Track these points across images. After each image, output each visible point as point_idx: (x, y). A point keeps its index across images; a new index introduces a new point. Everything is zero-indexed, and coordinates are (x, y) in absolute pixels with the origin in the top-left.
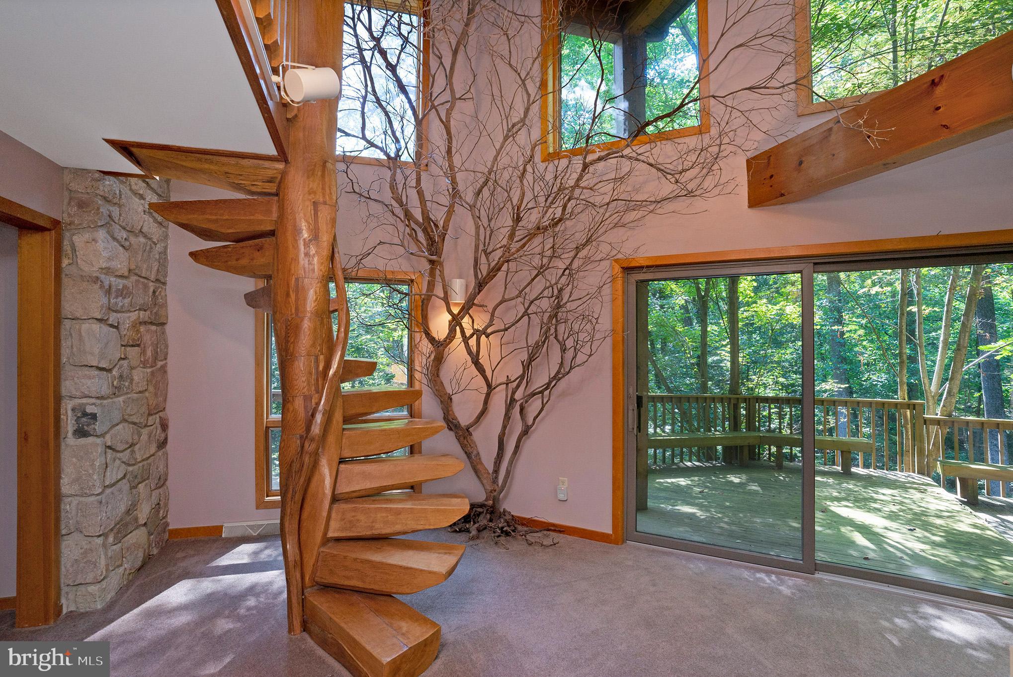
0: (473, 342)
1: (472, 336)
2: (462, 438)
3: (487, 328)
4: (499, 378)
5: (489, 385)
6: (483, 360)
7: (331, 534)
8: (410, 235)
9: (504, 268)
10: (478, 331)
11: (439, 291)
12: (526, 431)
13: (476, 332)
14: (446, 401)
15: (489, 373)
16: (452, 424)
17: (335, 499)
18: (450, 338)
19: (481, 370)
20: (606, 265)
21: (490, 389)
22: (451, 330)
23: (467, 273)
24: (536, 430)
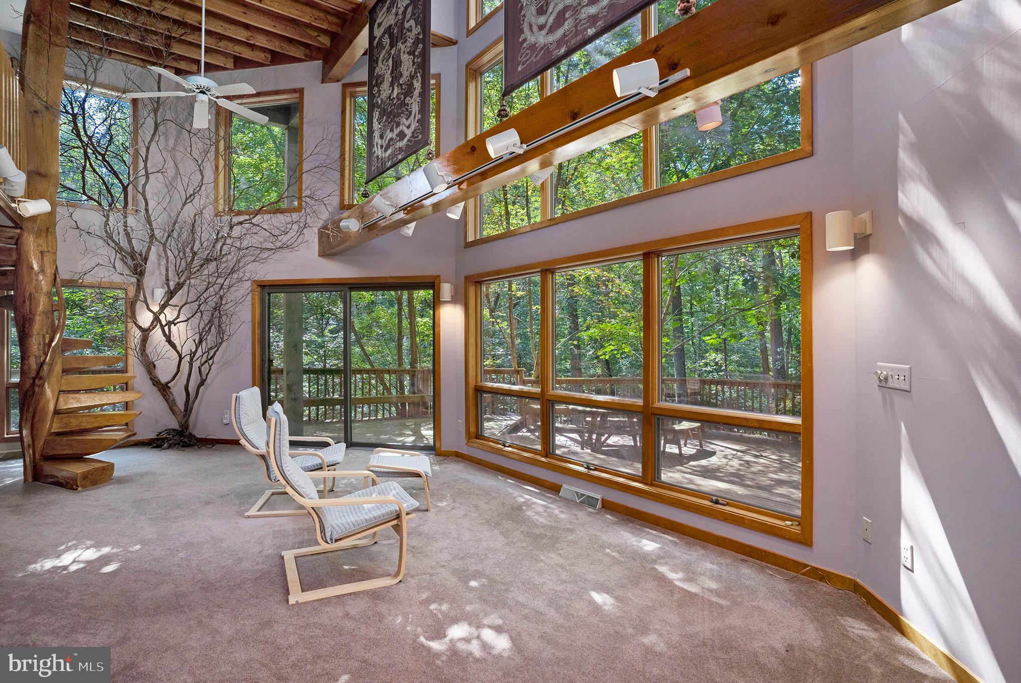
0: (166, 328)
1: (166, 325)
2: (162, 391)
3: (175, 320)
4: (185, 351)
5: (180, 356)
6: (175, 340)
7: (53, 431)
9: (187, 284)
10: (169, 322)
11: (141, 297)
12: (202, 383)
13: (169, 323)
14: (150, 367)
15: (179, 349)
16: (156, 382)
17: (56, 412)
18: (152, 327)
19: (173, 346)
20: (248, 284)
21: (181, 358)
22: (153, 322)
23: (162, 287)
24: (208, 381)
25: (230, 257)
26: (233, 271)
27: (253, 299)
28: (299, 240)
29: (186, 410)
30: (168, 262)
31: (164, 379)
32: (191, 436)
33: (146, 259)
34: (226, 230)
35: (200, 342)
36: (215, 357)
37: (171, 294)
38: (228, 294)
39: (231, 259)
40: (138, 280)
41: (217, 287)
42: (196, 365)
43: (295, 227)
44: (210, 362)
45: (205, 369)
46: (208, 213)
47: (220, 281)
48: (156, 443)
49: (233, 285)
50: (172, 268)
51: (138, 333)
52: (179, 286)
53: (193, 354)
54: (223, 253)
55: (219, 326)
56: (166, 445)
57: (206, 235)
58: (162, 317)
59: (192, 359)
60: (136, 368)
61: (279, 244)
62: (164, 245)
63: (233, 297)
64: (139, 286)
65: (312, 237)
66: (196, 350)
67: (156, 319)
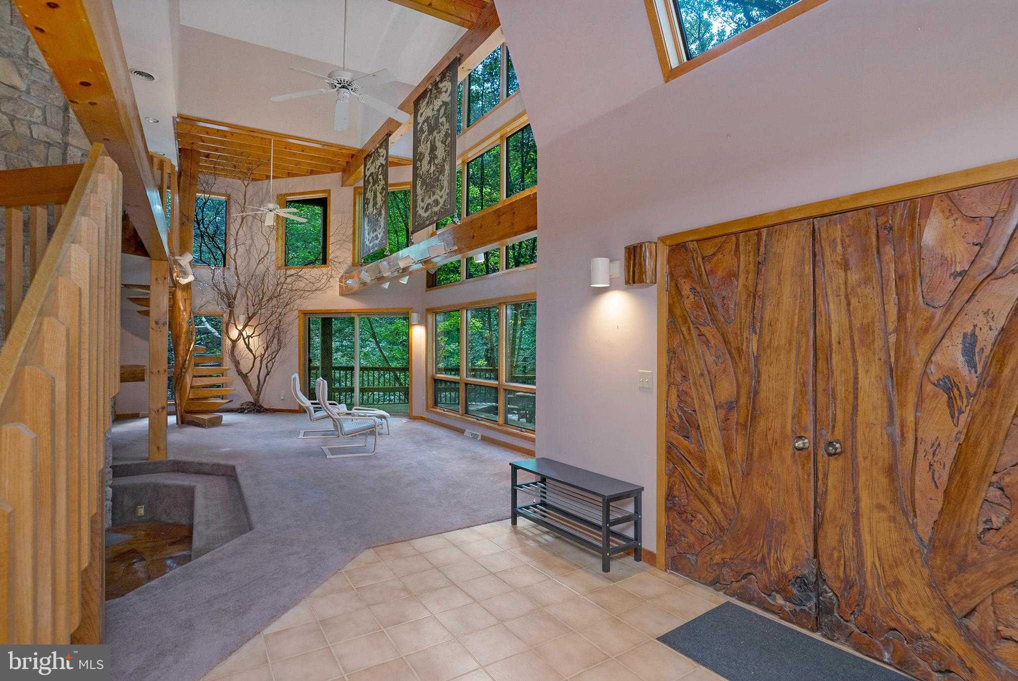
0: (247, 340)
1: (246, 338)
2: (244, 378)
3: (252, 334)
4: (258, 353)
5: (254, 357)
6: (251, 347)
7: (190, 397)
8: (221, 298)
9: (259, 312)
11: (232, 321)
12: (268, 374)
13: (248, 337)
14: (237, 363)
15: (254, 352)
16: (240, 373)
17: (192, 387)
18: (238, 338)
19: (251, 351)
20: (296, 312)
21: (255, 358)
22: (238, 336)
23: (244, 314)
24: (272, 373)
25: (285, 295)
26: (287, 305)
27: (299, 321)
28: (327, 285)
29: (258, 391)
30: (248, 300)
31: (244, 372)
32: (261, 407)
33: (235, 298)
34: (282, 280)
35: (267, 348)
36: (276, 358)
37: (249, 319)
38: (284, 319)
39: (286, 296)
40: (230, 311)
41: (277, 315)
42: (265, 362)
43: (325, 277)
44: (273, 361)
45: (270, 365)
46: (272, 269)
47: (279, 310)
48: (241, 411)
49: (287, 313)
50: (250, 303)
51: (229, 342)
52: (254, 314)
53: (262, 356)
54: (281, 293)
55: (279, 339)
56: (246, 411)
57: (271, 281)
58: (244, 333)
59: (262, 359)
60: (228, 363)
61: (314, 288)
62: (246, 289)
63: (287, 321)
64: (231, 313)
65: (336, 284)
66: (265, 353)
67: (241, 334)
